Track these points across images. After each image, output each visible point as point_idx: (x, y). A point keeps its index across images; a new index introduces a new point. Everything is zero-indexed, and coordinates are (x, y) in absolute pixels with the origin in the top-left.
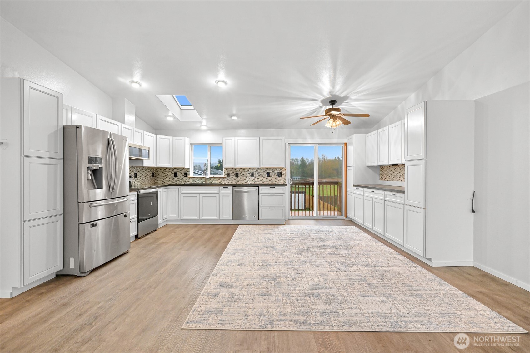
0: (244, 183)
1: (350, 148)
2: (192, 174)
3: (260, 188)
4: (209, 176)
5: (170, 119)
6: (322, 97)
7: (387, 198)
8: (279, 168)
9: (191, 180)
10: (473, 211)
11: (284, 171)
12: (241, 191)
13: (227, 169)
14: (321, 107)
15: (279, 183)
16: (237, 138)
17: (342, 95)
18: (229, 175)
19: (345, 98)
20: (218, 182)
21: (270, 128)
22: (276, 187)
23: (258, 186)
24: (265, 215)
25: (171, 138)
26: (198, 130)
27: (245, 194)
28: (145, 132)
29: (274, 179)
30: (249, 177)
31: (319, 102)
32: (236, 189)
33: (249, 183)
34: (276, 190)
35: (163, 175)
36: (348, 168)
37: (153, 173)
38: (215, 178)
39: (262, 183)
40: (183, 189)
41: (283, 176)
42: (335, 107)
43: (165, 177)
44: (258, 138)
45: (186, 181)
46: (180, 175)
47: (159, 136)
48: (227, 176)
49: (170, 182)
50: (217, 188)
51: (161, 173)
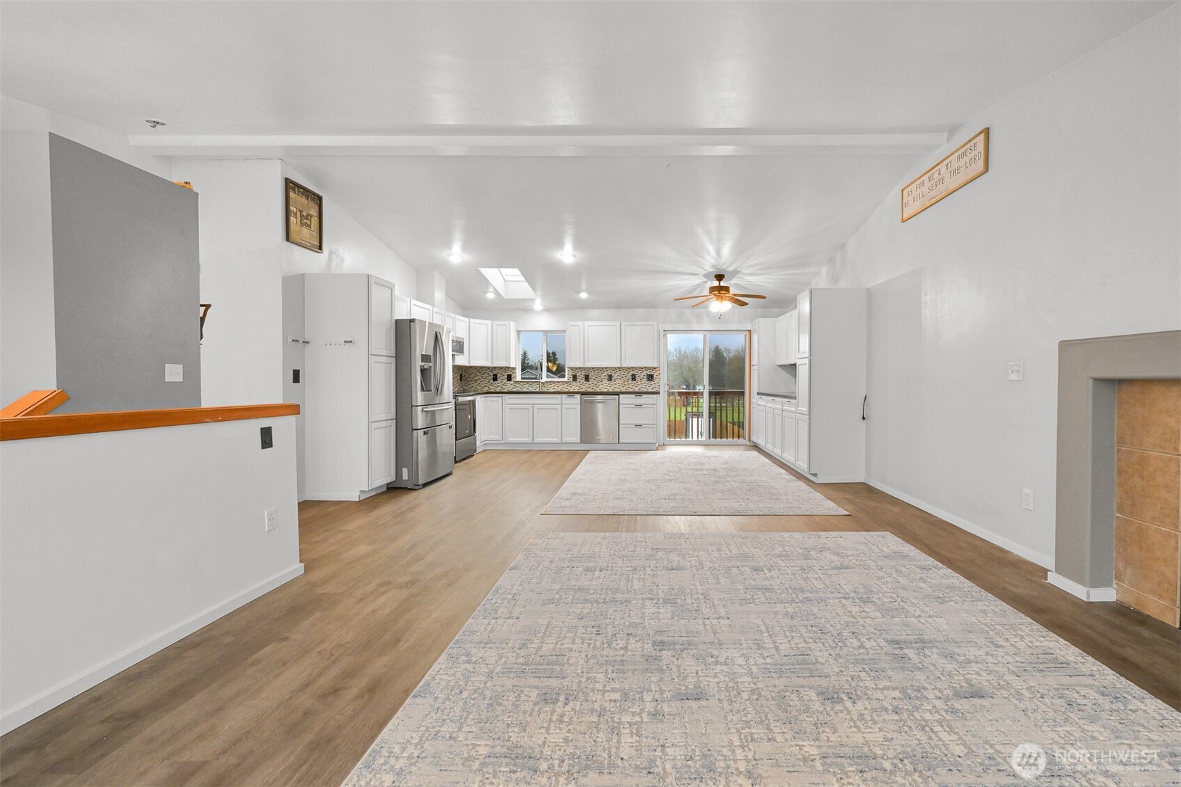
0: (598, 390)
1: (755, 337)
2: (518, 376)
3: (621, 396)
4: (544, 379)
5: (490, 296)
6: (702, 270)
7: (785, 408)
8: (649, 368)
9: (518, 386)
10: (864, 418)
11: (658, 372)
12: (592, 402)
13: (572, 369)
14: (705, 282)
15: (650, 390)
16: (587, 323)
17: (730, 269)
18: (575, 378)
19: (735, 273)
20: (559, 389)
21: (636, 307)
22: (644, 396)
23: (617, 394)
24: (627, 436)
25: (489, 322)
26: (529, 310)
27: (600, 405)
28: (457, 316)
29: (642, 385)
30: (605, 381)
31: (701, 276)
32: (586, 398)
33: (606, 390)
34: (645, 399)
35: (475, 379)
36: (752, 368)
37: (461, 375)
38: (554, 382)
39: (624, 390)
40: (509, 398)
41: (656, 380)
42: (722, 284)
43: (478, 382)
44: (618, 324)
45: (510, 386)
46: (502, 378)
47: (472, 321)
48: (572, 379)
49: (486, 388)
50: (559, 396)
51: (473, 375)
